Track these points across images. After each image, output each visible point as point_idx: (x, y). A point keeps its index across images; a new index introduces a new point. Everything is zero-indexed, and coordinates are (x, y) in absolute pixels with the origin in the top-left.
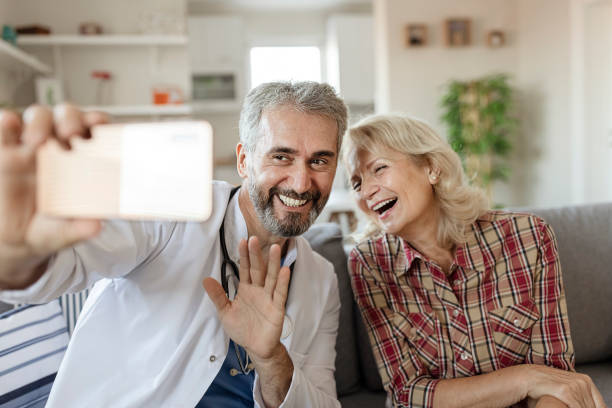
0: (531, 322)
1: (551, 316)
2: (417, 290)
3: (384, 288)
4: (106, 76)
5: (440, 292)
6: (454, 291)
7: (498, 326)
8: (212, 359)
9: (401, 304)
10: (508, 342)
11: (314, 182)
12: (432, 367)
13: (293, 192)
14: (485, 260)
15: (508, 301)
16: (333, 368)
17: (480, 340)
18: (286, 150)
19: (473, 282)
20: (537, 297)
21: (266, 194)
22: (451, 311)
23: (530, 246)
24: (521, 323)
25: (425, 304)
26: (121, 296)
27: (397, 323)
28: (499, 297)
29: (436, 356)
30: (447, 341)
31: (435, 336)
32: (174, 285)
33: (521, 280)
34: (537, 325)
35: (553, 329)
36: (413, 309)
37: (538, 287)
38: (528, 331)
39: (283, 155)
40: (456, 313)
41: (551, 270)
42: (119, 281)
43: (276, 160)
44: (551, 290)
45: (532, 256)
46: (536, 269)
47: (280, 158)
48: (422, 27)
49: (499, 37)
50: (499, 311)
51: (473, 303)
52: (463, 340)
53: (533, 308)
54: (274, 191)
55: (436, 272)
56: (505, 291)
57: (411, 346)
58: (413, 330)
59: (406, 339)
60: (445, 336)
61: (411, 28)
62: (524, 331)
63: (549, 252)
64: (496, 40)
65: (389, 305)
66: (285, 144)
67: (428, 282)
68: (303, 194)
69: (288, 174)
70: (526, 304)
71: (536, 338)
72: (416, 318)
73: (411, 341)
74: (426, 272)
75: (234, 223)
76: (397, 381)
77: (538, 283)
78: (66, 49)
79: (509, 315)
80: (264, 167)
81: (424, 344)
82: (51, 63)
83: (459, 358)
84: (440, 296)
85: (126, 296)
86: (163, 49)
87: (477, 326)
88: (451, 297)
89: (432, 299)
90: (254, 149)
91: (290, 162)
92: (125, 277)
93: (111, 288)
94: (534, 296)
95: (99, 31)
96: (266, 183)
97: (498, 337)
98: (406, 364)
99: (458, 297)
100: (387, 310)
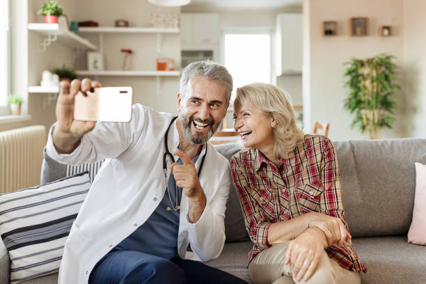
0: (319, 193)
1: (330, 190)
2: (264, 178)
3: (246, 176)
4: (130, 52)
5: (275, 178)
6: (282, 178)
7: (301, 195)
8: (155, 199)
9: (255, 185)
10: (307, 204)
11: (211, 115)
12: (271, 218)
13: (200, 119)
14: (296, 160)
15: (306, 182)
16: (224, 215)
17: (293, 203)
18: (198, 99)
19: (290, 172)
20: (323, 179)
21: (188, 120)
22: (281, 189)
23: (318, 152)
24: (313, 193)
25: (268, 184)
26: (115, 167)
27: (252, 194)
28: (302, 180)
29: (273, 212)
30: (278, 203)
31: (272, 201)
32: (138, 164)
33: (313, 170)
34: (322, 194)
35: (331, 197)
36: (262, 188)
37: (323, 174)
38: (318, 198)
39: (196, 100)
40: (284, 190)
41: (330, 165)
42: (114, 161)
43: (192, 103)
44: (330, 176)
45: (319, 158)
46: (321, 165)
47: (195, 102)
48: (334, 23)
49: (388, 30)
50: (302, 187)
51: (292, 184)
52: (285, 204)
53: (320, 185)
54: (191, 119)
55: (274, 169)
56: (305, 176)
57: (260, 206)
58: (261, 199)
59: (257, 203)
60: (277, 201)
61: (326, 23)
62: (315, 197)
63: (329, 155)
64: (386, 32)
65: (249, 185)
66: (198, 96)
67: (270, 174)
68: (205, 121)
69: (198, 110)
70: (315, 183)
71: (322, 202)
72: (263, 192)
73: (260, 204)
74: (269, 169)
75: (173, 134)
76: (252, 224)
77: (323, 172)
78: (106, 35)
79: (307, 189)
80: (188, 106)
81: (267, 205)
82: (98, 44)
83: (283, 214)
84: (276, 182)
85: (117, 168)
86: (164, 35)
87: (292, 196)
88: (281, 182)
89: (272, 183)
90: (184, 97)
91: (199, 105)
92: (117, 158)
93: (111, 163)
94: (321, 178)
95: (126, 24)
96: (188, 114)
97: (302, 201)
98: (257, 215)
99: (285, 182)
100: (247, 188)
